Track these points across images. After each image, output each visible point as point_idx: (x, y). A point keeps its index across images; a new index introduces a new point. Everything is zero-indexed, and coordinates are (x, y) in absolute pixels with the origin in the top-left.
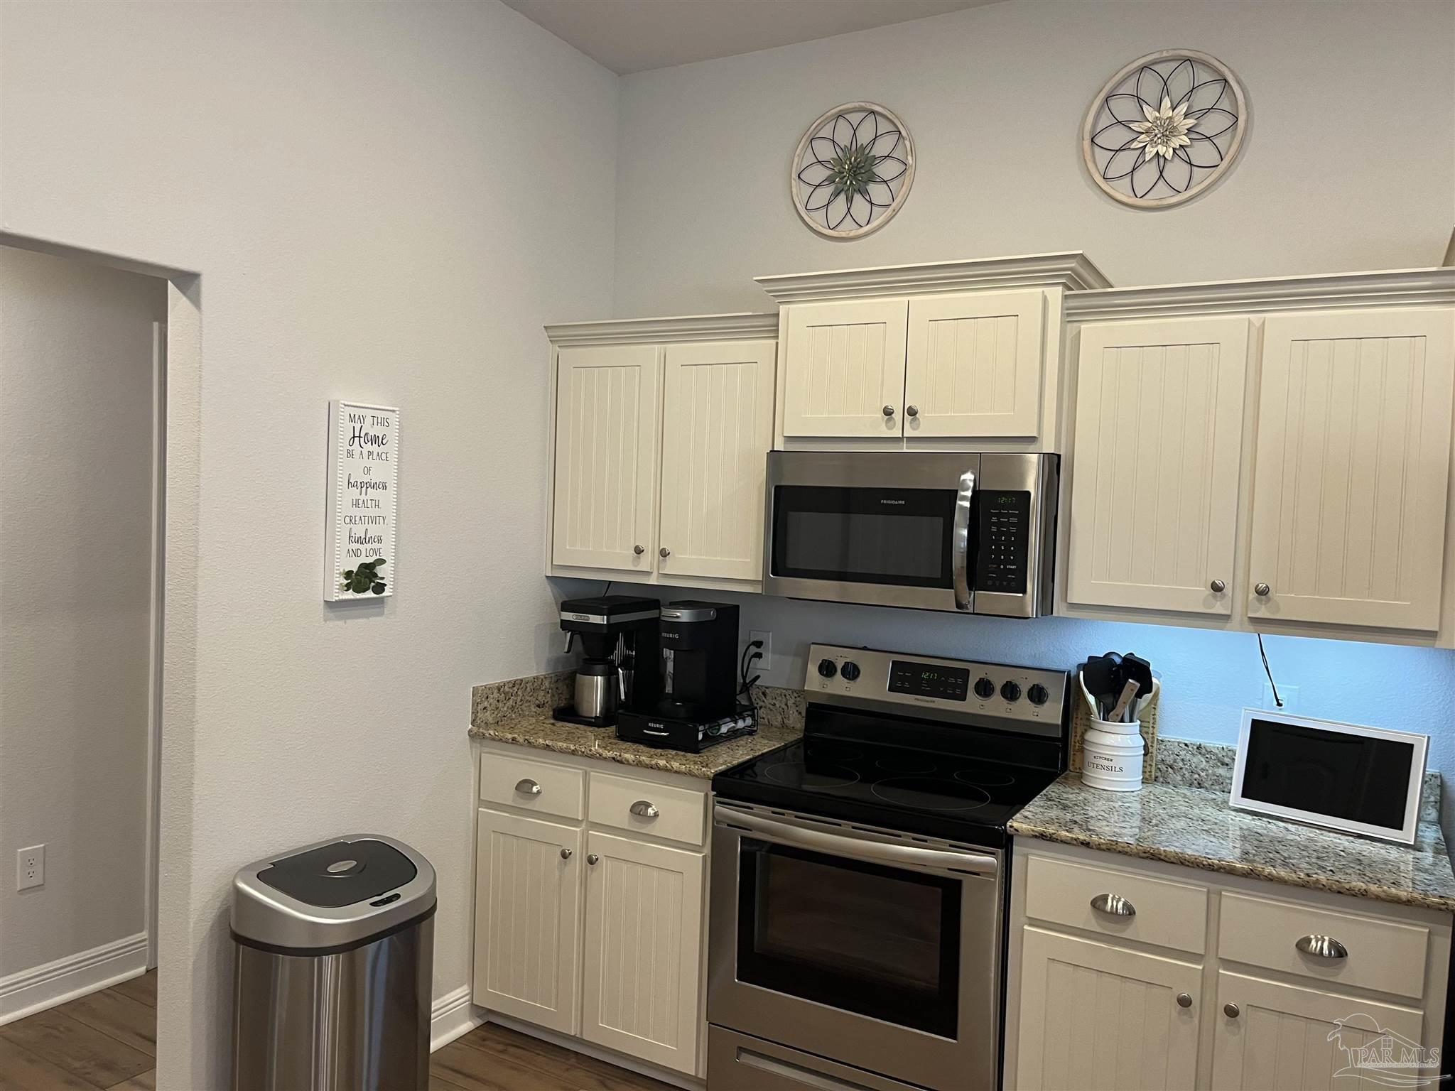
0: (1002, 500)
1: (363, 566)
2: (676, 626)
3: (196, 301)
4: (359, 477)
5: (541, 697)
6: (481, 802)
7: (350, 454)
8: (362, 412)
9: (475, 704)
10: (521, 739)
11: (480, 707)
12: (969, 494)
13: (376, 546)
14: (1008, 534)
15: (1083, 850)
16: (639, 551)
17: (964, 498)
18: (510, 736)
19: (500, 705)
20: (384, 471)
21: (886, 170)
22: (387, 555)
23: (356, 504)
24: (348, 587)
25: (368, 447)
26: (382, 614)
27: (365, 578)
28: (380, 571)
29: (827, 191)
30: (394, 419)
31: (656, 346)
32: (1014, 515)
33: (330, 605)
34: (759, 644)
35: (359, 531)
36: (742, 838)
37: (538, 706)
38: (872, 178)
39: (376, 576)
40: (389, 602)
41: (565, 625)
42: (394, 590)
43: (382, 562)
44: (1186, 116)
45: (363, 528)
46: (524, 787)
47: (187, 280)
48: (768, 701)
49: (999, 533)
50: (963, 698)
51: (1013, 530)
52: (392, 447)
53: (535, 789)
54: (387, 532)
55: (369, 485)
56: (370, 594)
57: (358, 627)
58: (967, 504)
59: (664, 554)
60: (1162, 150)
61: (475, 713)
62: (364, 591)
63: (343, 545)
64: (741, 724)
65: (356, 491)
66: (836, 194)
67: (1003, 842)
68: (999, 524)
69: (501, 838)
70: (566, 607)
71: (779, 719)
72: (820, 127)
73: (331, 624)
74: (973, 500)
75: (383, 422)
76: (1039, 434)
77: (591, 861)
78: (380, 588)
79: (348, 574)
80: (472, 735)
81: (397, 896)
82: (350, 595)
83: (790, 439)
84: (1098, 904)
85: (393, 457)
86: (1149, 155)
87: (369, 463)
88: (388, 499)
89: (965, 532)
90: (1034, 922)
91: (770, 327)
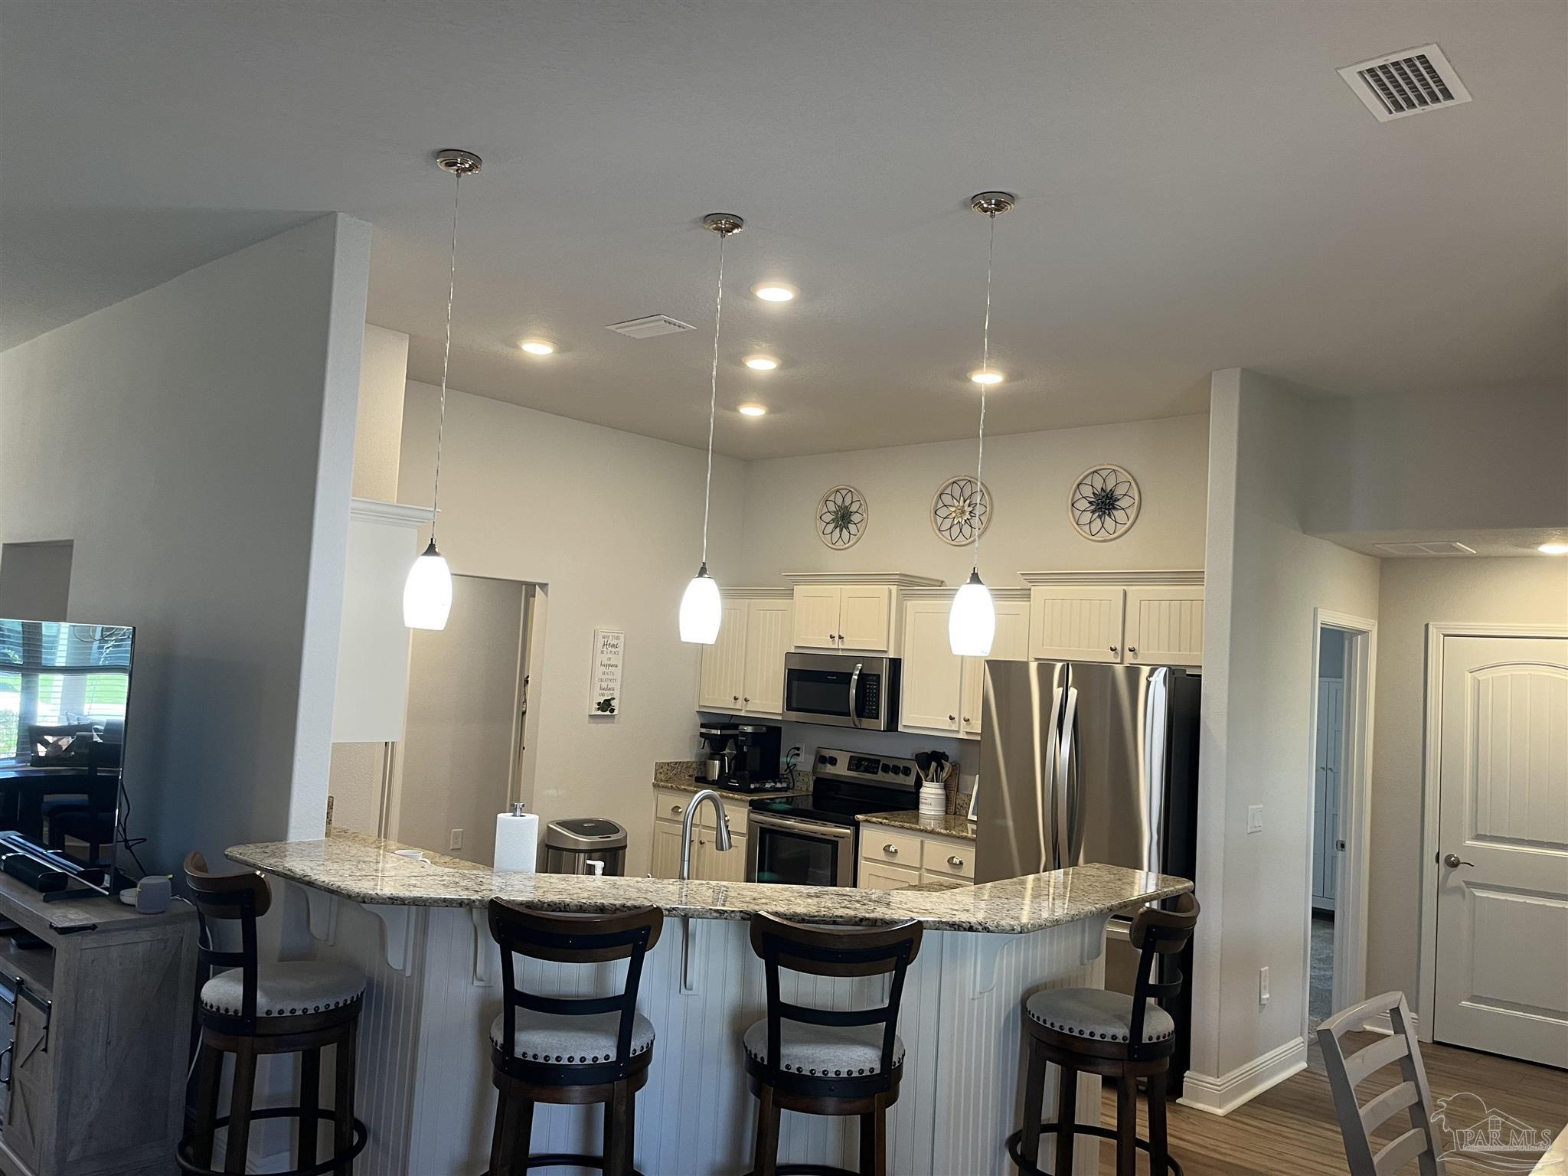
0: (871, 678)
1: (605, 700)
2: (745, 734)
3: (546, 594)
4: (605, 662)
5: (691, 772)
6: (658, 818)
7: (602, 652)
8: (606, 634)
9: (656, 770)
10: (674, 786)
11: (659, 771)
12: (858, 672)
13: (611, 692)
14: (873, 693)
15: (880, 825)
16: (736, 699)
17: (856, 675)
18: (670, 785)
19: (669, 772)
20: (617, 660)
21: (855, 518)
22: (617, 695)
23: (604, 673)
24: (599, 709)
25: (610, 649)
26: (613, 723)
27: (606, 705)
28: (613, 703)
29: (832, 526)
30: (622, 637)
31: (747, 600)
32: (875, 685)
33: (591, 716)
34: (798, 749)
35: (604, 685)
36: (760, 827)
37: (689, 776)
38: (850, 521)
39: (611, 705)
40: (616, 717)
41: (702, 735)
42: (619, 711)
43: (614, 699)
44: (969, 506)
45: (607, 683)
46: (675, 809)
47: (544, 586)
48: (801, 778)
49: (870, 693)
50: (876, 773)
51: (875, 691)
52: (621, 649)
53: (680, 810)
54: (617, 686)
55: (609, 665)
56: (608, 713)
57: (603, 727)
58: (856, 677)
59: (746, 700)
60: (960, 520)
61: (656, 775)
62: (606, 711)
63: (597, 690)
64: (779, 785)
65: (603, 669)
66: (836, 527)
67: (856, 825)
68: (869, 688)
69: (665, 835)
70: (703, 726)
71: (805, 786)
72: (830, 495)
73: (590, 725)
74: (859, 675)
75: (618, 638)
76: (888, 648)
77: (701, 843)
78: (612, 711)
79: (599, 704)
80: (654, 785)
81: (610, 837)
82: (600, 713)
83: (797, 647)
84: (886, 849)
85: (621, 653)
86: (956, 522)
87: (610, 656)
88: (618, 671)
89: (854, 692)
90: (867, 859)
91: (790, 593)
